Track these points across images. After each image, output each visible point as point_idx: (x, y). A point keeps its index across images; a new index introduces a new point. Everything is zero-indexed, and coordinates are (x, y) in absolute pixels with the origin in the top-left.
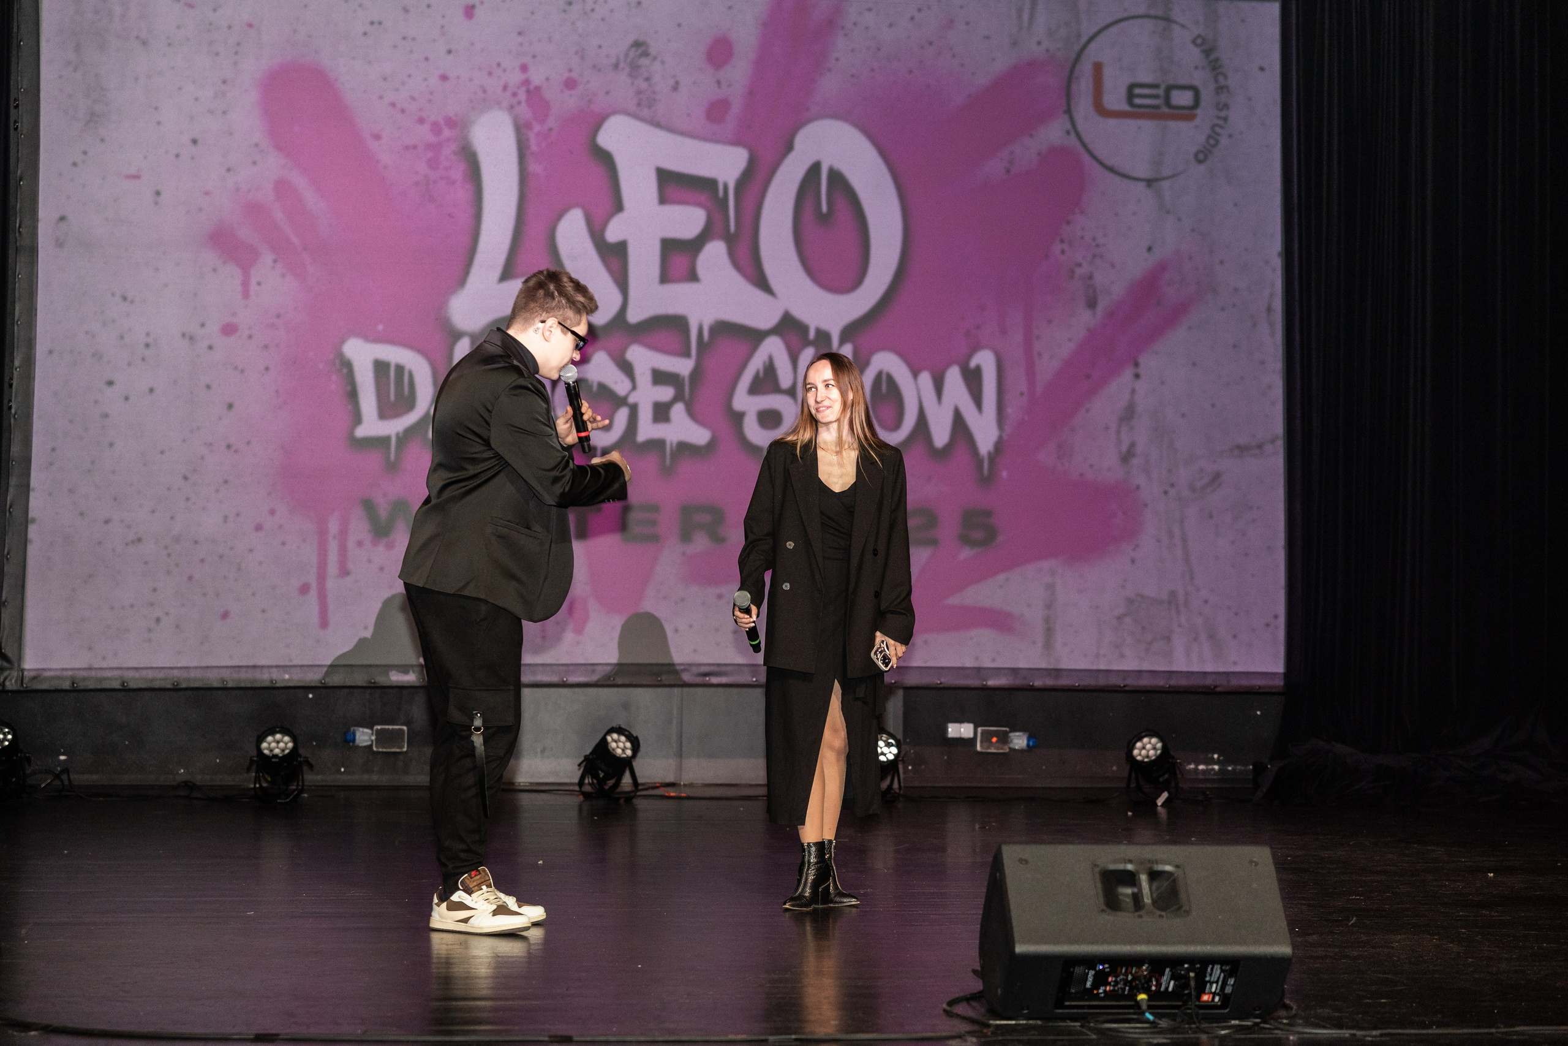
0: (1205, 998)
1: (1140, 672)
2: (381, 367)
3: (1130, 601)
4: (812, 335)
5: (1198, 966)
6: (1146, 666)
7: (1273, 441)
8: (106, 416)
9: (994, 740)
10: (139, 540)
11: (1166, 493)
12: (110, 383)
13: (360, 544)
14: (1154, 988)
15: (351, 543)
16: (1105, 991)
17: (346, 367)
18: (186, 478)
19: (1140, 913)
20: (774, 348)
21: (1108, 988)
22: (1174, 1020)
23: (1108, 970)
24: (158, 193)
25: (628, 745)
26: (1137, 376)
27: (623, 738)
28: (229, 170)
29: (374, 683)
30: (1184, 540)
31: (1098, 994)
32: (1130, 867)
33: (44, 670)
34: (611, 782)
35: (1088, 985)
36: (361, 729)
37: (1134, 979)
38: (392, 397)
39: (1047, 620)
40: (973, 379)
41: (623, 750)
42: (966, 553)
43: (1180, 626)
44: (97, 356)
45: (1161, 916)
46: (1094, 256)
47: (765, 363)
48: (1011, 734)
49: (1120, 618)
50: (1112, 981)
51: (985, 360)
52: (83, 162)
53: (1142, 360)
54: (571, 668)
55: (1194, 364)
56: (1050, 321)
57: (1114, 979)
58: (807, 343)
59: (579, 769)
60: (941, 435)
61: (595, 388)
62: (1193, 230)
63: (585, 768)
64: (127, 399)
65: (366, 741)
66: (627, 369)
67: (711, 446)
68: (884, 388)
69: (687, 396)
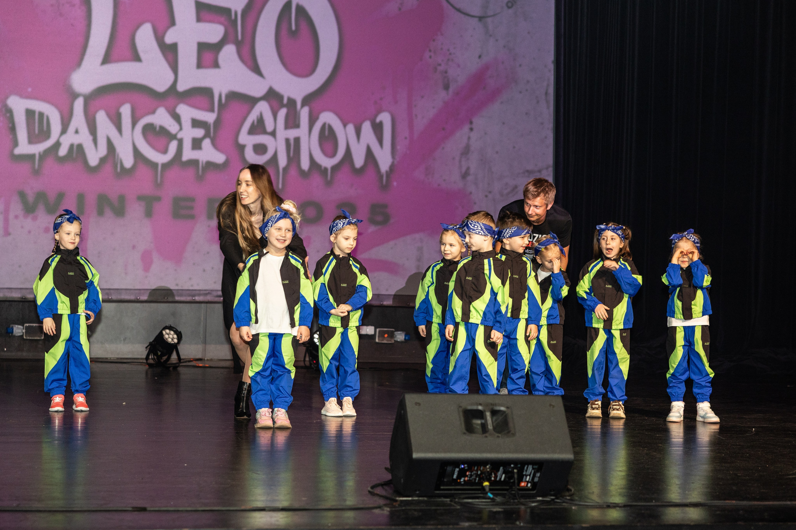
0: (523, 484)
2: (30, 113)
4: (285, 101)
5: (519, 466)
7: (547, 168)
9: (386, 336)
11: (486, 196)
13: (16, 217)
14: (493, 479)
15: (11, 216)
16: (464, 481)
17: (9, 112)
19: (487, 435)
20: (263, 108)
21: (466, 479)
22: (505, 497)
23: (466, 468)
25: (175, 336)
26: (471, 129)
27: (172, 332)
29: (25, 299)
31: (460, 482)
32: (480, 408)
34: (165, 358)
35: (455, 477)
36: (17, 326)
37: (482, 473)
38: (37, 131)
39: (418, 267)
40: (378, 129)
41: (172, 340)
42: (372, 229)
45: (498, 437)
46: (448, 60)
47: (258, 116)
48: (396, 333)
50: (469, 474)
51: (385, 118)
53: (476, 120)
54: (142, 291)
55: (504, 123)
56: (422, 97)
57: (470, 473)
58: (282, 106)
59: (146, 350)
60: (359, 161)
61: (158, 128)
62: (504, 47)
63: (150, 349)
65: (20, 333)
66: (177, 118)
67: (226, 164)
68: (327, 133)
69: (212, 134)
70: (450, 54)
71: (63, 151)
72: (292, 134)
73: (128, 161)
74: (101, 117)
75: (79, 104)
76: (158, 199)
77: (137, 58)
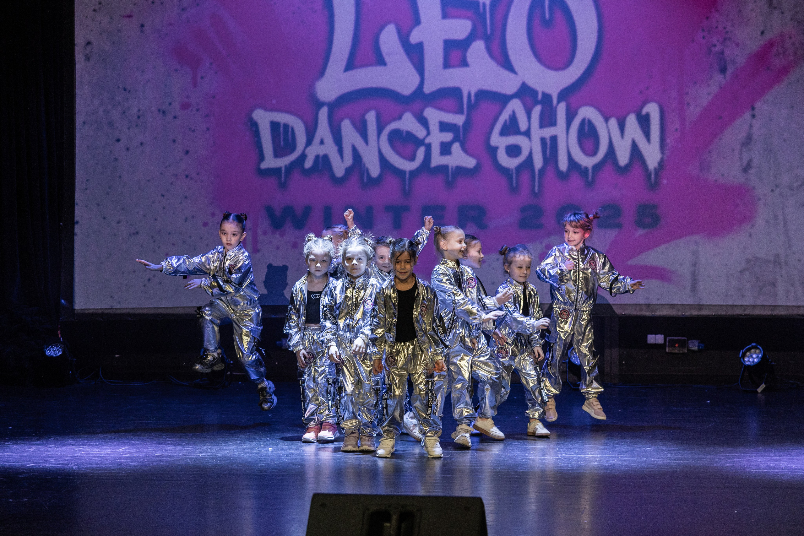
1: (755, 306)
2: (275, 126)
3: (748, 261)
4: (540, 96)
6: (759, 303)
8: (116, 160)
9: (677, 345)
10: (137, 233)
11: (773, 191)
12: (118, 140)
13: (265, 233)
15: (260, 231)
17: (254, 126)
18: (163, 196)
20: (516, 106)
24: (142, 26)
26: (753, 116)
28: (183, 9)
30: (785, 222)
33: (86, 309)
38: (282, 144)
39: (693, 274)
40: (644, 122)
42: (640, 232)
43: (782, 276)
44: (111, 124)
46: (725, 39)
47: (510, 116)
48: (688, 341)
49: (741, 272)
51: (652, 109)
52: (100, 8)
53: (757, 106)
55: (793, 107)
56: (695, 83)
58: (536, 103)
60: (623, 158)
61: (404, 134)
62: (792, 19)
64: (128, 149)
66: (424, 122)
67: (477, 168)
68: (586, 129)
69: (461, 136)
70: (727, 32)
71: (308, 164)
72: (548, 132)
73: (375, 171)
74: (346, 126)
75: (323, 114)
76: (406, 209)
77: (381, 61)
